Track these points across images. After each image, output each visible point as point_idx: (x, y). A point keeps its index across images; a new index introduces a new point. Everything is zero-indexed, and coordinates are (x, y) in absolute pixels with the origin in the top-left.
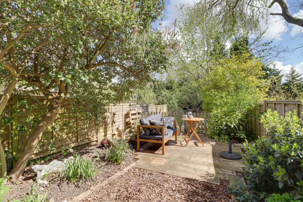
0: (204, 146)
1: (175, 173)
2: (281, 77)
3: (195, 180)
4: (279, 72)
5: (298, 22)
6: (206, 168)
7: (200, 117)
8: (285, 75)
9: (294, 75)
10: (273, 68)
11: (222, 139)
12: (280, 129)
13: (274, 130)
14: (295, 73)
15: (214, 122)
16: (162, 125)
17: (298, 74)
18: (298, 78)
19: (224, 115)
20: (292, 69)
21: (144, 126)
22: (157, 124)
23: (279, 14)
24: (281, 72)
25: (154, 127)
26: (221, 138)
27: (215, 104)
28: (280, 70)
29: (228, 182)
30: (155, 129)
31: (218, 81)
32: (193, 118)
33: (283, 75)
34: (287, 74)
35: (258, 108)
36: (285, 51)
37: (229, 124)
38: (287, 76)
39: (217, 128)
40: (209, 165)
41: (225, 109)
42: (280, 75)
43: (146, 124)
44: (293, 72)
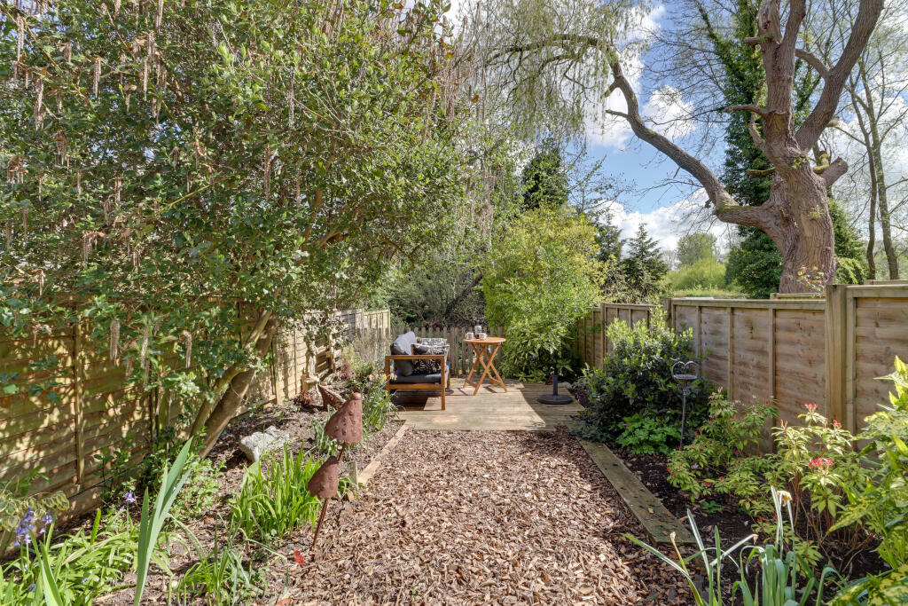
0: (506, 391)
1: (487, 428)
2: (621, 244)
3: (521, 431)
4: (618, 233)
5: (655, 139)
6: (528, 418)
7: (496, 336)
8: (628, 241)
9: (644, 241)
10: (607, 224)
11: (532, 378)
12: (630, 341)
13: (623, 343)
14: (647, 239)
15: (518, 346)
16: (440, 353)
17: (652, 242)
18: (651, 250)
19: (536, 331)
20: (641, 228)
21: (399, 357)
22: (429, 351)
23: (624, 115)
24: (621, 234)
25: (423, 357)
26: (531, 376)
27: (516, 309)
28: (619, 229)
29: (565, 427)
30: (424, 362)
31: (520, 261)
32: (485, 338)
33: (625, 241)
34: (632, 239)
35: (592, 317)
36: (629, 190)
37: (546, 347)
38: (632, 244)
39: (524, 356)
40: (529, 414)
41: (537, 319)
42: (620, 239)
43: (405, 353)
44: (643, 235)
